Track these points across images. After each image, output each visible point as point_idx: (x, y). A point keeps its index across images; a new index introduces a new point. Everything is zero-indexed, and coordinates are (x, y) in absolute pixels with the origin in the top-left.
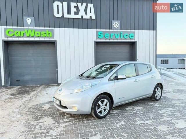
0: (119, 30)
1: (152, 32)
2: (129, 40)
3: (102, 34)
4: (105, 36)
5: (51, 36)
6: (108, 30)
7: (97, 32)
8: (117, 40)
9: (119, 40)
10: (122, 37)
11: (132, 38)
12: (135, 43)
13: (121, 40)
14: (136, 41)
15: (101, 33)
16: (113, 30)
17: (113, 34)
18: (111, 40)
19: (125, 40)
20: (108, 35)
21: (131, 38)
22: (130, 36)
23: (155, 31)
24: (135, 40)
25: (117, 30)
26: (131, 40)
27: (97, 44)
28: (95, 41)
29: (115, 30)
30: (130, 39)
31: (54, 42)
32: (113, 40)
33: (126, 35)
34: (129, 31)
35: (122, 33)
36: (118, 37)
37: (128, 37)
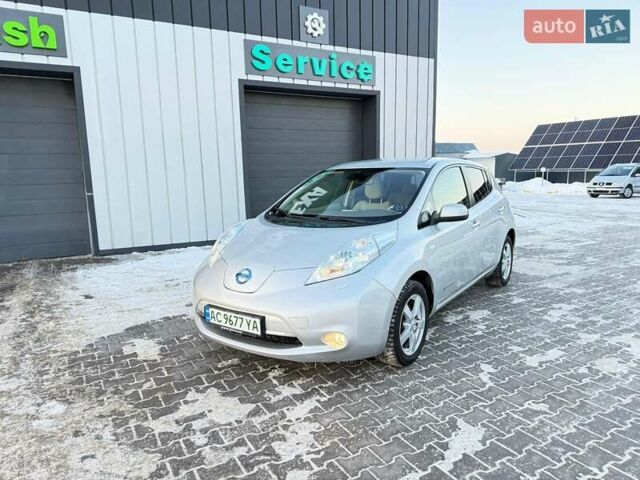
0: (324, 47)
1: (423, 61)
2: (357, 87)
3: (267, 54)
4: (280, 63)
5: (52, 44)
6: (288, 42)
7: (248, 45)
8: (318, 84)
9: (325, 84)
10: (335, 73)
11: (366, 78)
12: (375, 96)
13: (332, 85)
14: (379, 92)
15: (262, 52)
16: (303, 45)
17: (307, 59)
18: (297, 82)
19: (345, 86)
20: (290, 61)
21: (362, 80)
22: (361, 71)
23: (432, 61)
24: (375, 89)
25: (317, 46)
26: (363, 88)
27: (249, 91)
28: (240, 81)
29: (310, 45)
30: (360, 82)
31: (71, 75)
32: (304, 82)
33: (348, 68)
34: (356, 51)
35: (334, 56)
36: (322, 71)
37: (352, 75)
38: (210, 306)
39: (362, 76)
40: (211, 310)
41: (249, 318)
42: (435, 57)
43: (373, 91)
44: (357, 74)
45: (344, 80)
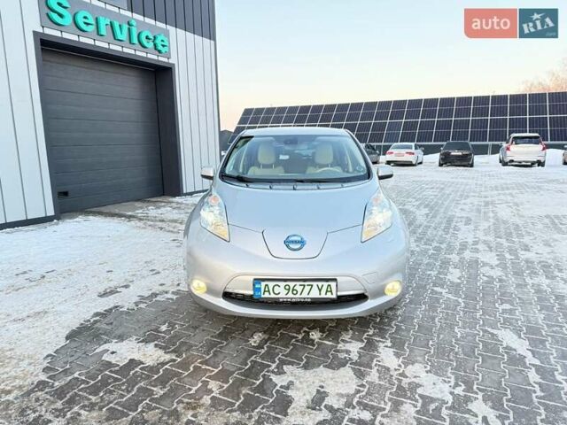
0: (122, 12)
1: (207, 41)
2: (155, 57)
3: (66, 8)
4: (80, 20)
8: (119, 49)
9: (125, 50)
10: (135, 40)
11: (163, 50)
12: (171, 68)
13: (133, 52)
14: (174, 65)
15: (60, 4)
17: (107, 22)
18: (98, 44)
19: (144, 55)
20: (90, 20)
21: (160, 52)
22: (158, 42)
23: (212, 42)
24: (171, 61)
25: (116, 10)
26: (160, 59)
28: (35, 33)
30: (157, 53)
32: (106, 45)
33: (147, 37)
34: (152, 22)
35: (132, 22)
36: (123, 36)
37: (150, 45)
38: (258, 281)
39: (160, 48)
40: (263, 284)
41: (320, 284)
42: (215, 40)
43: (169, 63)
44: (155, 45)
45: (143, 49)
